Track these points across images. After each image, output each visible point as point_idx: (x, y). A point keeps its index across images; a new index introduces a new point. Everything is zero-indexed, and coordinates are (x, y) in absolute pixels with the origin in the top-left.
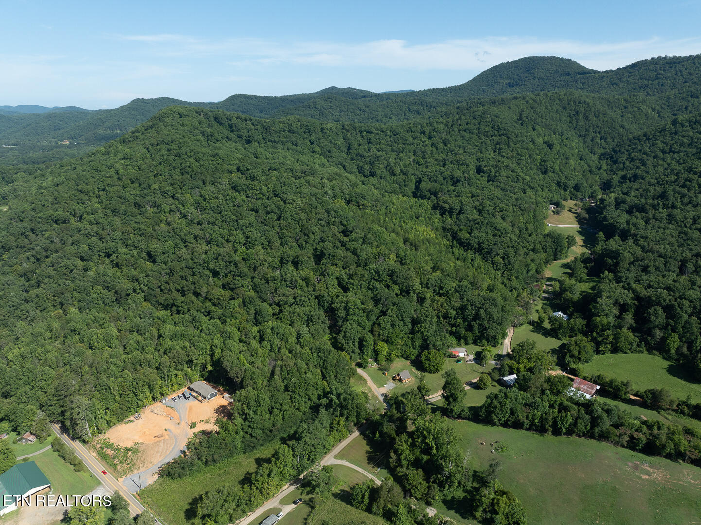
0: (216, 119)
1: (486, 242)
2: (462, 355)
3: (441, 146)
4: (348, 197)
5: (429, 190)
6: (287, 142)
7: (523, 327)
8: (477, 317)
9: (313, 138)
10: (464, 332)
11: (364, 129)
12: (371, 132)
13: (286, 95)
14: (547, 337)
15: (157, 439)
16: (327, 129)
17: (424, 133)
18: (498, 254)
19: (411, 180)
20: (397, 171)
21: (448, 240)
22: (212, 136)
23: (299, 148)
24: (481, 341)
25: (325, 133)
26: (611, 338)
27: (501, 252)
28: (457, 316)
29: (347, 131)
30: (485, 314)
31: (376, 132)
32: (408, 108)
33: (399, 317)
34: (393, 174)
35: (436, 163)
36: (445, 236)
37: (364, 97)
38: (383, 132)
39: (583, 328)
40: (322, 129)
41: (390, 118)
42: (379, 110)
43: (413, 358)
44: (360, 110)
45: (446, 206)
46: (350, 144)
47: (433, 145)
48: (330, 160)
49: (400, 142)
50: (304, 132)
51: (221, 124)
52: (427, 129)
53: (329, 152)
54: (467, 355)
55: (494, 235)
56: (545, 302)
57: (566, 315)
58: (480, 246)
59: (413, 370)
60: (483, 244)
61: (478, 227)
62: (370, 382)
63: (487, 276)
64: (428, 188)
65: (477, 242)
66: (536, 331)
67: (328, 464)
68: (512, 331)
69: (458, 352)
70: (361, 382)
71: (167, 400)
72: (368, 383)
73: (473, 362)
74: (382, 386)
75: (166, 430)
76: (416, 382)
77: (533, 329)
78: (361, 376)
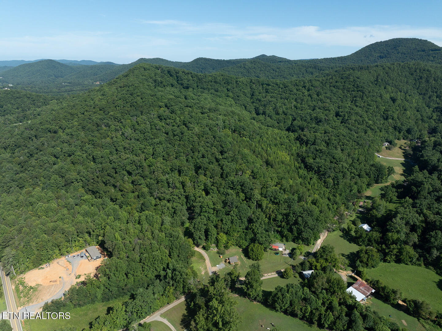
0: (169, 72)
1: (323, 167)
2: (281, 249)
3: (315, 96)
4: (233, 128)
5: (299, 127)
6: (212, 89)
7: (335, 233)
8: (296, 223)
9: (229, 87)
10: (286, 232)
11: (265, 82)
12: (268, 85)
13: (232, 59)
14: (350, 243)
15: (52, 283)
16: (240, 82)
17: (305, 87)
18: (330, 176)
19: (289, 118)
20: (281, 111)
21: (298, 163)
22: (161, 83)
23: (218, 93)
24: (298, 240)
25: (238, 84)
26: (395, 251)
27: (332, 175)
28: (282, 220)
29: (254, 83)
30: (301, 222)
31: (273, 85)
32: (306, 70)
33: (238, 217)
34: (278, 114)
35: (308, 107)
36: (297, 160)
37: (280, 62)
38: (277, 85)
39: (378, 240)
40: (237, 82)
41: (293, 76)
42: (286, 70)
43: (244, 247)
44: (274, 70)
45: (305, 138)
46: (253, 92)
47: (309, 95)
48: (237, 102)
49: (288, 92)
50: (225, 83)
51: (171, 75)
52: (307, 85)
53: (238, 97)
54: (285, 250)
55: (331, 162)
56: (358, 215)
57: (370, 228)
58: (319, 169)
59: (242, 256)
60: (321, 168)
61: (321, 156)
62: (208, 261)
63: (318, 192)
64: (298, 125)
65: (317, 166)
66: (344, 237)
67: (153, 320)
68: (326, 235)
69: (278, 246)
70: (201, 261)
71: (69, 256)
72: (206, 262)
73: (288, 256)
74: (215, 266)
75: (60, 277)
76: (241, 265)
77: (342, 235)
78: (203, 256)
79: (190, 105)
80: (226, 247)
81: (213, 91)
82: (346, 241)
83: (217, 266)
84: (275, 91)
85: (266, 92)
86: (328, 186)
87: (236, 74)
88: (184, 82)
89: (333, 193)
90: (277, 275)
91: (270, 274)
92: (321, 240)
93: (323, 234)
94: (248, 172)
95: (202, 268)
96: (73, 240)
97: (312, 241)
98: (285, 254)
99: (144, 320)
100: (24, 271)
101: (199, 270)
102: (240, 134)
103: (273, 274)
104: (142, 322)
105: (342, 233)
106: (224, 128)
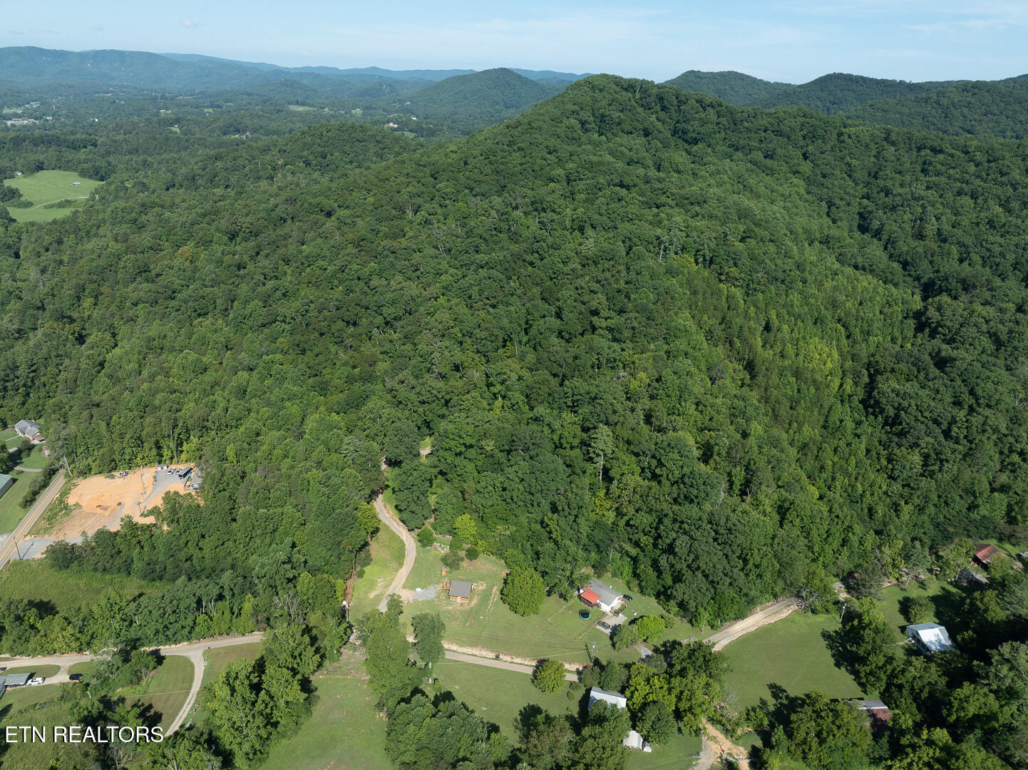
2: (605, 608)
4: (709, 255)
6: (759, 149)
7: (821, 618)
9: (810, 148)
11: (929, 143)
15: (99, 510)
16: (850, 137)
21: (856, 384)
24: (668, 600)
25: (843, 142)
29: (893, 144)
31: (952, 151)
39: (921, 691)
40: (840, 134)
46: (880, 169)
53: (824, 176)
54: (616, 613)
55: (957, 403)
56: (954, 590)
57: (949, 643)
58: (897, 416)
59: (495, 588)
60: (906, 412)
61: (931, 376)
62: (404, 572)
63: (846, 481)
64: (963, 275)
65: (896, 405)
66: (833, 641)
67: (184, 654)
68: (784, 616)
69: (599, 597)
70: (395, 565)
71: (165, 468)
72: (401, 571)
73: (608, 631)
74: (413, 588)
75: (119, 504)
76: (471, 610)
77: (836, 632)
78: (404, 556)
79: (627, 180)
80: (472, 554)
81: (758, 156)
82: (829, 652)
83: (418, 590)
84: (951, 171)
85: (923, 171)
86: (896, 473)
87: (905, 118)
88: (690, 128)
89: (894, 499)
90: (530, 671)
91: (518, 660)
92: (753, 626)
93: (776, 607)
94: (642, 375)
95: (381, 583)
96: (178, 438)
97: (705, 616)
98: (603, 624)
99: (173, 646)
100: (86, 472)
101: (372, 585)
102: (721, 274)
103: (526, 663)
104: (166, 650)
105: (841, 626)
106: (682, 250)
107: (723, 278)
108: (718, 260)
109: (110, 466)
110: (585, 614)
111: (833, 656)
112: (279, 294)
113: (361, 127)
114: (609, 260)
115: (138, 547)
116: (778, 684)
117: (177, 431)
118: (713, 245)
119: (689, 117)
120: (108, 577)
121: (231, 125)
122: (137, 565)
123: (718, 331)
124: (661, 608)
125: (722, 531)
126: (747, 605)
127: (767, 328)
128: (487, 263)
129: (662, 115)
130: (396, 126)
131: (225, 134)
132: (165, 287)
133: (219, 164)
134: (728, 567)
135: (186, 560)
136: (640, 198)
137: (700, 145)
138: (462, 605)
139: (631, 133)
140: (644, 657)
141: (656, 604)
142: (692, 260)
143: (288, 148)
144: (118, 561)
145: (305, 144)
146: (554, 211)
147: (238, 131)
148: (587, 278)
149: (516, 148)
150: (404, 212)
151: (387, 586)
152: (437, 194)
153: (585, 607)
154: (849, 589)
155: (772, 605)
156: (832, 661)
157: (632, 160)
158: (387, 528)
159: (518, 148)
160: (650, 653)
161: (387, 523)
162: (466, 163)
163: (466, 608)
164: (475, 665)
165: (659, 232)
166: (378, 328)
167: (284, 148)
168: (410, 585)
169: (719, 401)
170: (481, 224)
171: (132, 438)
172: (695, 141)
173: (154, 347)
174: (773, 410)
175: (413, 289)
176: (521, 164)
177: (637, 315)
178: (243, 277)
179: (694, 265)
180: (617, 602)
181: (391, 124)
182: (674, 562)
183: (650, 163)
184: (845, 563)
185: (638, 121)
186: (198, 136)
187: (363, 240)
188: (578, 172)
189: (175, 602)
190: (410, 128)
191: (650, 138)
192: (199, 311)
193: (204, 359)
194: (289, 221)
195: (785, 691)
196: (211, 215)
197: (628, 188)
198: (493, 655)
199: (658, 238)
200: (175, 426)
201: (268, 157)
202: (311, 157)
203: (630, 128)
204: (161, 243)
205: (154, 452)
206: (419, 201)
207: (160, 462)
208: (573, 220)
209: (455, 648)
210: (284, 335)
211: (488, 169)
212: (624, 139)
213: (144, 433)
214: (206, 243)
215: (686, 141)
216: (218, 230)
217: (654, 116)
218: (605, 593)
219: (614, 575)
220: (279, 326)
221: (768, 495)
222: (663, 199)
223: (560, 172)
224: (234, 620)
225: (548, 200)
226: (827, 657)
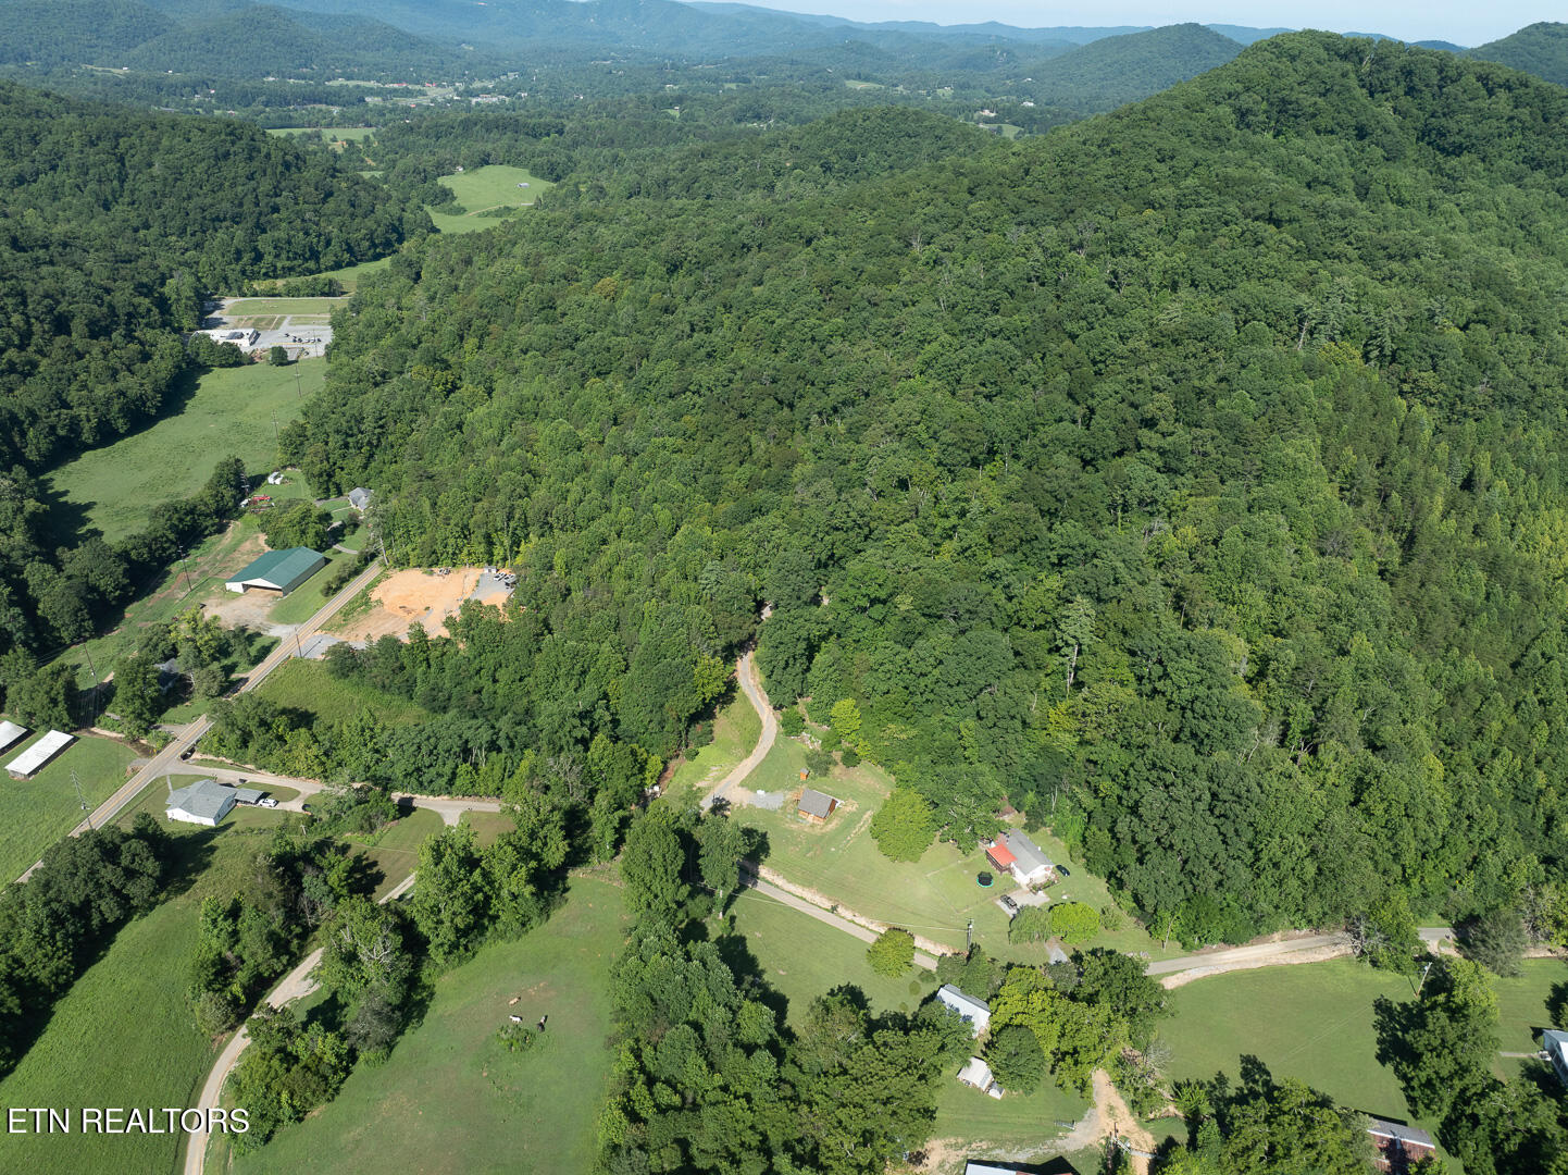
0: (1408, 74)
7: (1387, 977)
15: (400, 612)
24: (1120, 887)
39: (1509, 1138)
54: (1035, 889)
59: (869, 813)
62: (749, 765)
66: (1392, 1019)
67: (439, 811)
68: (1320, 958)
69: (1014, 859)
70: (740, 751)
71: (494, 571)
72: (745, 762)
73: (1011, 912)
74: (754, 789)
75: (427, 608)
76: (823, 836)
77: (1404, 1006)
78: (756, 742)
79: (1280, 211)
80: (851, 759)
82: (1376, 1034)
83: (761, 792)
88: (1454, 126)
90: (871, 939)
91: (862, 921)
92: (1257, 961)
93: (1314, 940)
94: (1189, 531)
95: (714, 772)
96: (514, 534)
97: (1171, 925)
98: (1007, 900)
99: (431, 797)
100: (402, 563)
101: (703, 771)
102: (1404, 381)
103: (872, 927)
104: (422, 801)
105: (1418, 998)
106: (1342, 334)
107: (1406, 387)
108: (1404, 356)
109: (432, 559)
110: (985, 879)
111: (1380, 1042)
112: (703, 351)
113: (916, 113)
114: (1201, 340)
115: (424, 664)
116: (1260, 1059)
117: (512, 524)
118: (1400, 329)
119: (1455, 106)
120: (387, 697)
121: (750, 108)
122: (420, 689)
123: (1369, 477)
124: (1110, 897)
125: (1224, 795)
126: (1253, 927)
127: (1468, 484)
128: (1001, 331)
129: (1406, 102)
130: (993, 115)
131: (739, 121)
132: (567, 331)
133: (704, 164)
134: (1223, 855)
135: (475, 692)
136: (1294, 242)
137: (1466, 158)
138: (813, 826)
139: (1332, 132)
140: (1052, 963)
141: (1105, 890)
142: (1358, 353)
143: (804, 143)
144: (399, 679)
145: (828, 138)
146: (1136, 255)
147: (758, 117)
148: (1154, 366)
149: (1108, 150)
150: (909, 245)
151: (718, 779)
152: (966, 218)
153: (989, 868)
154: (1463, 942)
155: (1305, 936)
156: (1376, 1048)
157: (1316, 180)
158: (746, 698)
159: (1112, 150)
160: (1065, 959)
161: (747, 692)
162: (1027, 172)
163: (817, 831)
164: (797, 912)
165: (1303, 298)
166: (820, 414)
167: (797, 143)
168: (749, 784)
169: (1313, 591)
170: (1009, 270)
171: (456, 525)
172: (1458, 150)
173: (527, 411)
174: (1421, 621)
175: (884, 359)
176: (1107, 177)
177: (1216, 433)
178: (666, 326)
179: (1358, 361)
180: (1041, 873)
181: (986, 112)
182: (1137, 829)
183: (1349, 185)
184: (1465, 896)
185: (1350, 112)
186: (701, 123)
187: (837, 283)
188: (1197, 193)
189: (432, 740)
190: (1014, 119)
191: (1366, 141)
192: (598, 368)
193: (580, 433)
194: (755, 249)
195: (1268, 1074)
196: (649, 235)
197: (1278, 223)
198: (828, 905)
199: (1299, 310)
200: (510, 518)
201: (772, 157)
202: (833, 159)
203: (1331, 124)
204: (579, 270)
205: (482, 548)
206: (933, 228)
207: (490, 563)
208: (1165, 272)
209: (780, 881)
210: (694, 411)
211: (1055, 184)
212: (1315, 143)
213: (473, 520)
214: (635, 274)
215: (1443, 150)
216: (655, 257)
217: (1389, 105)
218: (1024, 854)
219: (1055, 834)
220: (687, 399)
221: (1341, 755)
222: (1340, 246)
223: (1169, 192)
224: (506, 780)
225: (1132, 236)
226: (1370, 1042)
